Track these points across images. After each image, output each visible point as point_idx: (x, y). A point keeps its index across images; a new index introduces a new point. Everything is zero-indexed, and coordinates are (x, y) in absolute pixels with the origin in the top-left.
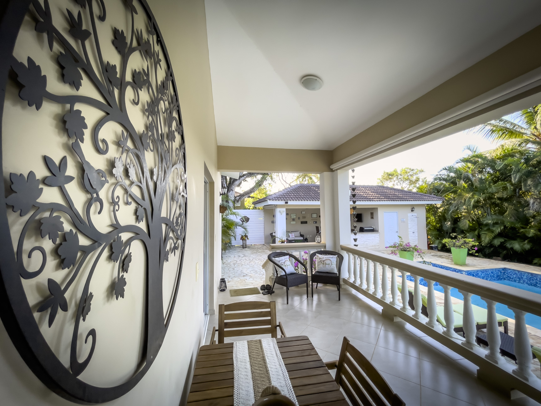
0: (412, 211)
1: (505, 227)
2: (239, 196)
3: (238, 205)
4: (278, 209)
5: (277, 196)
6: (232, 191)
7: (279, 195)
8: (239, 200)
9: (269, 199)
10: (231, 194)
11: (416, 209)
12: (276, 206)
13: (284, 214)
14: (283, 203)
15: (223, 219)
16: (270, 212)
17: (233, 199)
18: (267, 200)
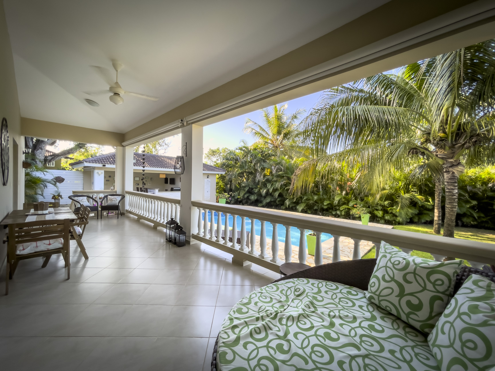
0: (208, 178)
1: (249, 188)
2: (51, 156)
3: (51, 166)
4: (96, 170)
5: (95, 159)
6: (42, 149)
7: (97, 159)
8: (51, 160)
9: (85, 162)
10: (40, 153)
11: (210, 177)
12: (94, 168)
13: (103, 175)
14: (100, 165)
15: (27, 174)
16: (88, 173)
17: (42, 158)
18: (83, 162)
